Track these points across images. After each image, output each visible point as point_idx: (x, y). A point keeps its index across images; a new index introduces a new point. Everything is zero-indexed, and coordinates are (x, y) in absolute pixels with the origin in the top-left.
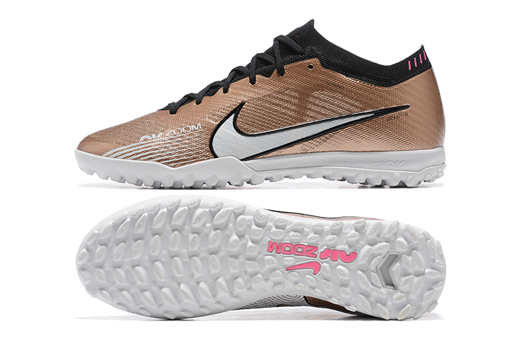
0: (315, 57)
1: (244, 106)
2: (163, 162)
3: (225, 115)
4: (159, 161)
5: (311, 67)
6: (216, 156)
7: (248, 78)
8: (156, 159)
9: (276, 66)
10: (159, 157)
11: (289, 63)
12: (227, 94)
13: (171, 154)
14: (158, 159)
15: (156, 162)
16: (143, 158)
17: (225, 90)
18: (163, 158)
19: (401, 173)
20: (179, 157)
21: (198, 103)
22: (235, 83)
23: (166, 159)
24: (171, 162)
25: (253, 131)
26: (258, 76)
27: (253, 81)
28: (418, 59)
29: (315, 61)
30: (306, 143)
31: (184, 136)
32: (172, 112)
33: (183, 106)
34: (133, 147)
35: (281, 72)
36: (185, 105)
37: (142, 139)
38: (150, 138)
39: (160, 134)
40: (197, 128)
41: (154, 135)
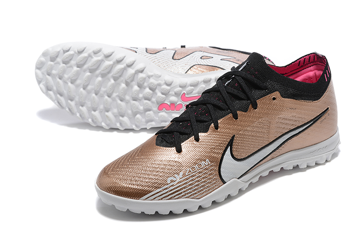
0: (275, 91)
1: (235, 138)
2: (191, 197)
3: (224, 148)
5: (274, 99)
6: (224, 183)
7: (230, 115)
8: (185, 196)
9: (251, 103)
10: (188, 194)
11: (259, 98)
12: (219, 130)
13: (196, 189)
14: (187, 196)
15: (187, 199)
16: (176, 197)
17: (217, 127)
18: (191, 194)
19: (326, 155)
20: (202, 190)
21: (197, 139)
22: (221, 120)
23: (193, 194)
24: (197, 196)
25: (244, 156)
26: (238, 112)
27: (236, 117)
28: (328, 71)
29: (277, 94)
30: (274, 153)
31: (200, 173)
32: (179, 150)
33: (183, 143)
34: (165, 189)
35: (255, 106)
36: (185, 142)
37: (169, 182)
38: (175, 179)
39: (181, 174)
40: (207, 164)
41: (176, 175)
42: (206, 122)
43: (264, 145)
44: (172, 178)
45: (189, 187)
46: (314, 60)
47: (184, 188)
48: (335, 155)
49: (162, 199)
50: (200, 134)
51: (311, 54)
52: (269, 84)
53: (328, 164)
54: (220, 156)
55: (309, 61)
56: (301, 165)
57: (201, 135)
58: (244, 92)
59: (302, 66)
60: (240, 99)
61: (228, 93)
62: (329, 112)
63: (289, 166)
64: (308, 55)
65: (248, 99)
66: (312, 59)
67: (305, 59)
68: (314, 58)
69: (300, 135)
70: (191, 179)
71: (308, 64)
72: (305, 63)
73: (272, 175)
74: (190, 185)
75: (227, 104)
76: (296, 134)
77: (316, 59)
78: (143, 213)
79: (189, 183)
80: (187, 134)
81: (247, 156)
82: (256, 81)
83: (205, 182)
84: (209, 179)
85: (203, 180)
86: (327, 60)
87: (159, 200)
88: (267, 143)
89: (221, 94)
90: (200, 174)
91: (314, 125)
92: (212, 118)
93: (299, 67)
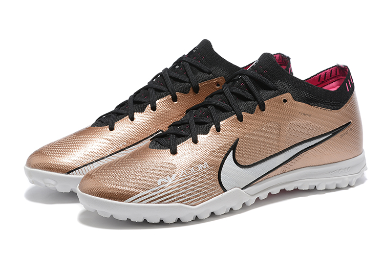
0: (287, 92)
1: (239, 142)
2: (185, 202)
3: (226, 152)
4: (181, 202)
5: (285, 101)
6: (225, 190)
7: (235, 116)
8: (178, 201)
9: (258, 103)
10: (181, 198)
11: (267, 99)
12: (221, 132)
13: (190, 194)
14: (180, 200)
15: (179, 204)
16: (167, 201)
17: (218, 129)
18: (185, 199)
19: (349, 177)
20: (198, 196)
21: (195, 141)
22: (224, 121)
23: (187, 200)
24: (192, 202)
25: (249, 162)
26: (244, 114)
27: (240, 119)
28: (350, 81)
29: (288, 96)
30: (285, 165)
31: (196, 176)
32: (174, 152)
33: (180, 145)
34: (154, 191)
35: (263, 108)
36: (181, 144)
37: (159, 183)
38: (166, 181)
39: (174, 176)
40: (205, 167)
41: (168, 177)
42: (206, 123)
43: (273, 153)
44: (163, 180)
45: (183, 191)
46: (336, 74)
47: (177, 191)
48: (360, 181)
49: (150, 202)
50: (198, 136)
51: (332, 67)
52: (279, 84)
53: (351, 189)
54: (221, 159)
55: (331, 76)
56: (318, 185)
57: (200, 137)
58: (250, 91)
59: (323, 82)
60: (245, 99)
61: (232, 93)
62: (351, 126)
63: (304, 185)
64: (329, 68)
65: (255, 99)
66: (334, 73)
67: (326, 73)
68: (336, 71)
69: (316, 148)
70: (185, 182)
71: (330, 79)
72: (326, 79)
73: (284, 194)
74: (184, 188)
75: (231, 106)
76: (312, 146)
77: (338, 73)
78: (128, 220)
79: (183, 187)
80: (184, 136)
81: (252, 163)
82: (264, 79)
83: (201, 186)
84: (207, 184)
85: (199, 185)
86: (349, 70)
87: (147, 203)
88: (277, 152)
89: (225, 95)
90: (197, 178)
91: (333, 138)
92: (213, 120)
93: (319, 83)
